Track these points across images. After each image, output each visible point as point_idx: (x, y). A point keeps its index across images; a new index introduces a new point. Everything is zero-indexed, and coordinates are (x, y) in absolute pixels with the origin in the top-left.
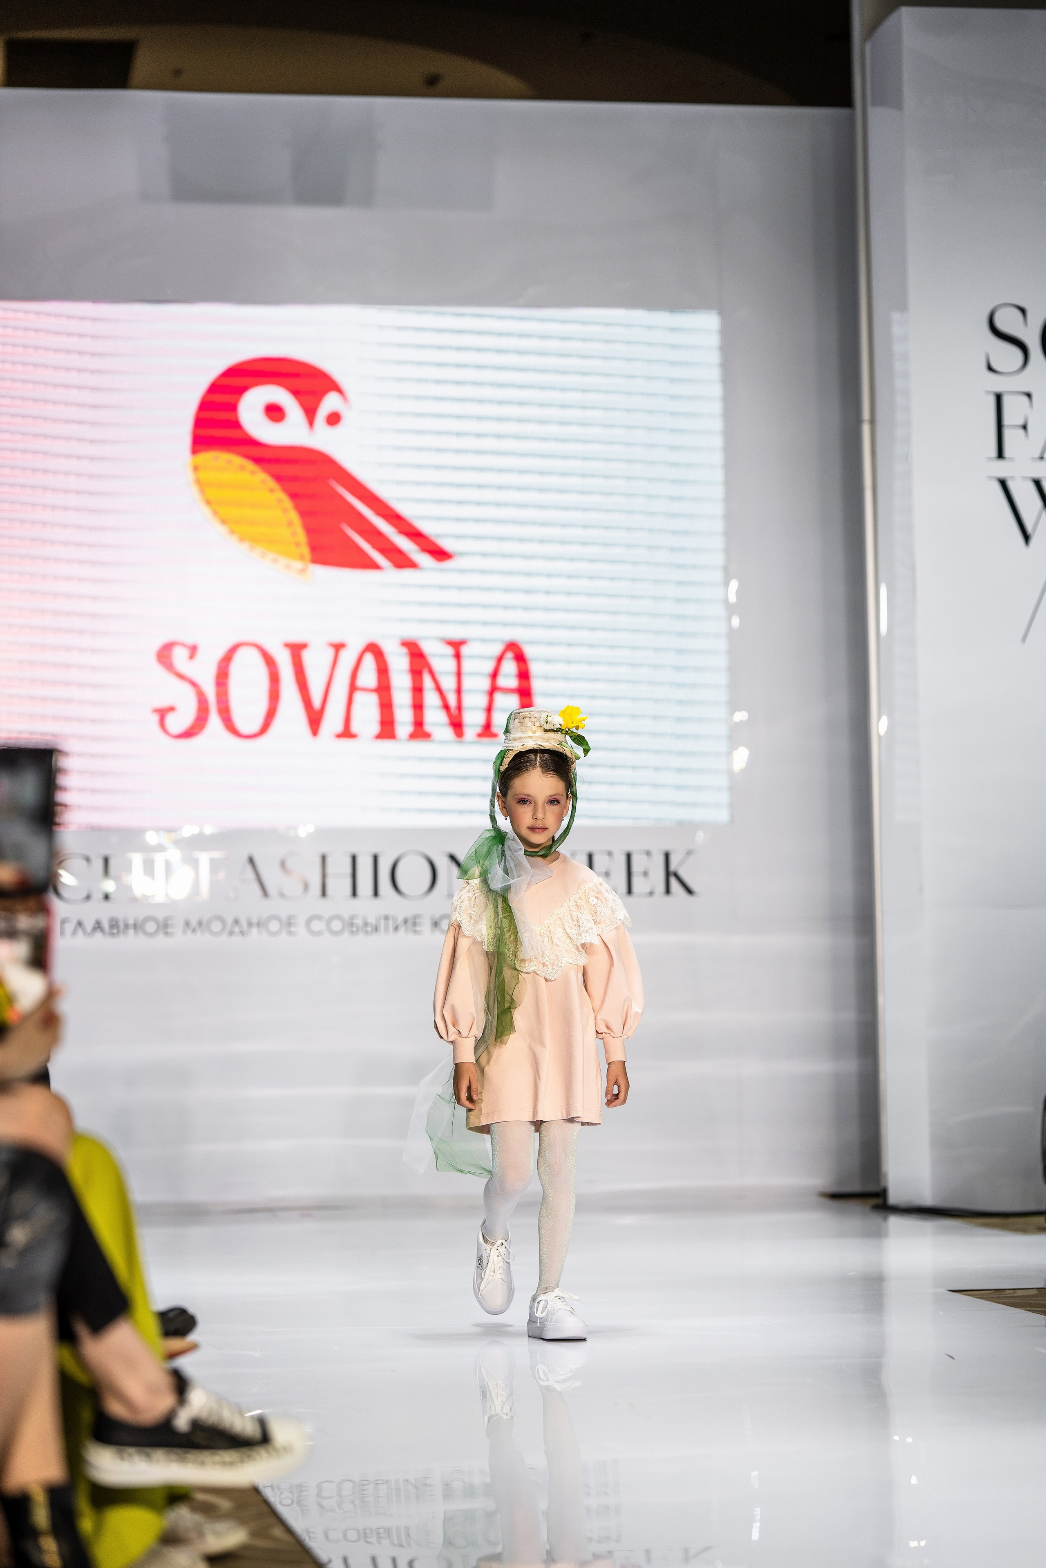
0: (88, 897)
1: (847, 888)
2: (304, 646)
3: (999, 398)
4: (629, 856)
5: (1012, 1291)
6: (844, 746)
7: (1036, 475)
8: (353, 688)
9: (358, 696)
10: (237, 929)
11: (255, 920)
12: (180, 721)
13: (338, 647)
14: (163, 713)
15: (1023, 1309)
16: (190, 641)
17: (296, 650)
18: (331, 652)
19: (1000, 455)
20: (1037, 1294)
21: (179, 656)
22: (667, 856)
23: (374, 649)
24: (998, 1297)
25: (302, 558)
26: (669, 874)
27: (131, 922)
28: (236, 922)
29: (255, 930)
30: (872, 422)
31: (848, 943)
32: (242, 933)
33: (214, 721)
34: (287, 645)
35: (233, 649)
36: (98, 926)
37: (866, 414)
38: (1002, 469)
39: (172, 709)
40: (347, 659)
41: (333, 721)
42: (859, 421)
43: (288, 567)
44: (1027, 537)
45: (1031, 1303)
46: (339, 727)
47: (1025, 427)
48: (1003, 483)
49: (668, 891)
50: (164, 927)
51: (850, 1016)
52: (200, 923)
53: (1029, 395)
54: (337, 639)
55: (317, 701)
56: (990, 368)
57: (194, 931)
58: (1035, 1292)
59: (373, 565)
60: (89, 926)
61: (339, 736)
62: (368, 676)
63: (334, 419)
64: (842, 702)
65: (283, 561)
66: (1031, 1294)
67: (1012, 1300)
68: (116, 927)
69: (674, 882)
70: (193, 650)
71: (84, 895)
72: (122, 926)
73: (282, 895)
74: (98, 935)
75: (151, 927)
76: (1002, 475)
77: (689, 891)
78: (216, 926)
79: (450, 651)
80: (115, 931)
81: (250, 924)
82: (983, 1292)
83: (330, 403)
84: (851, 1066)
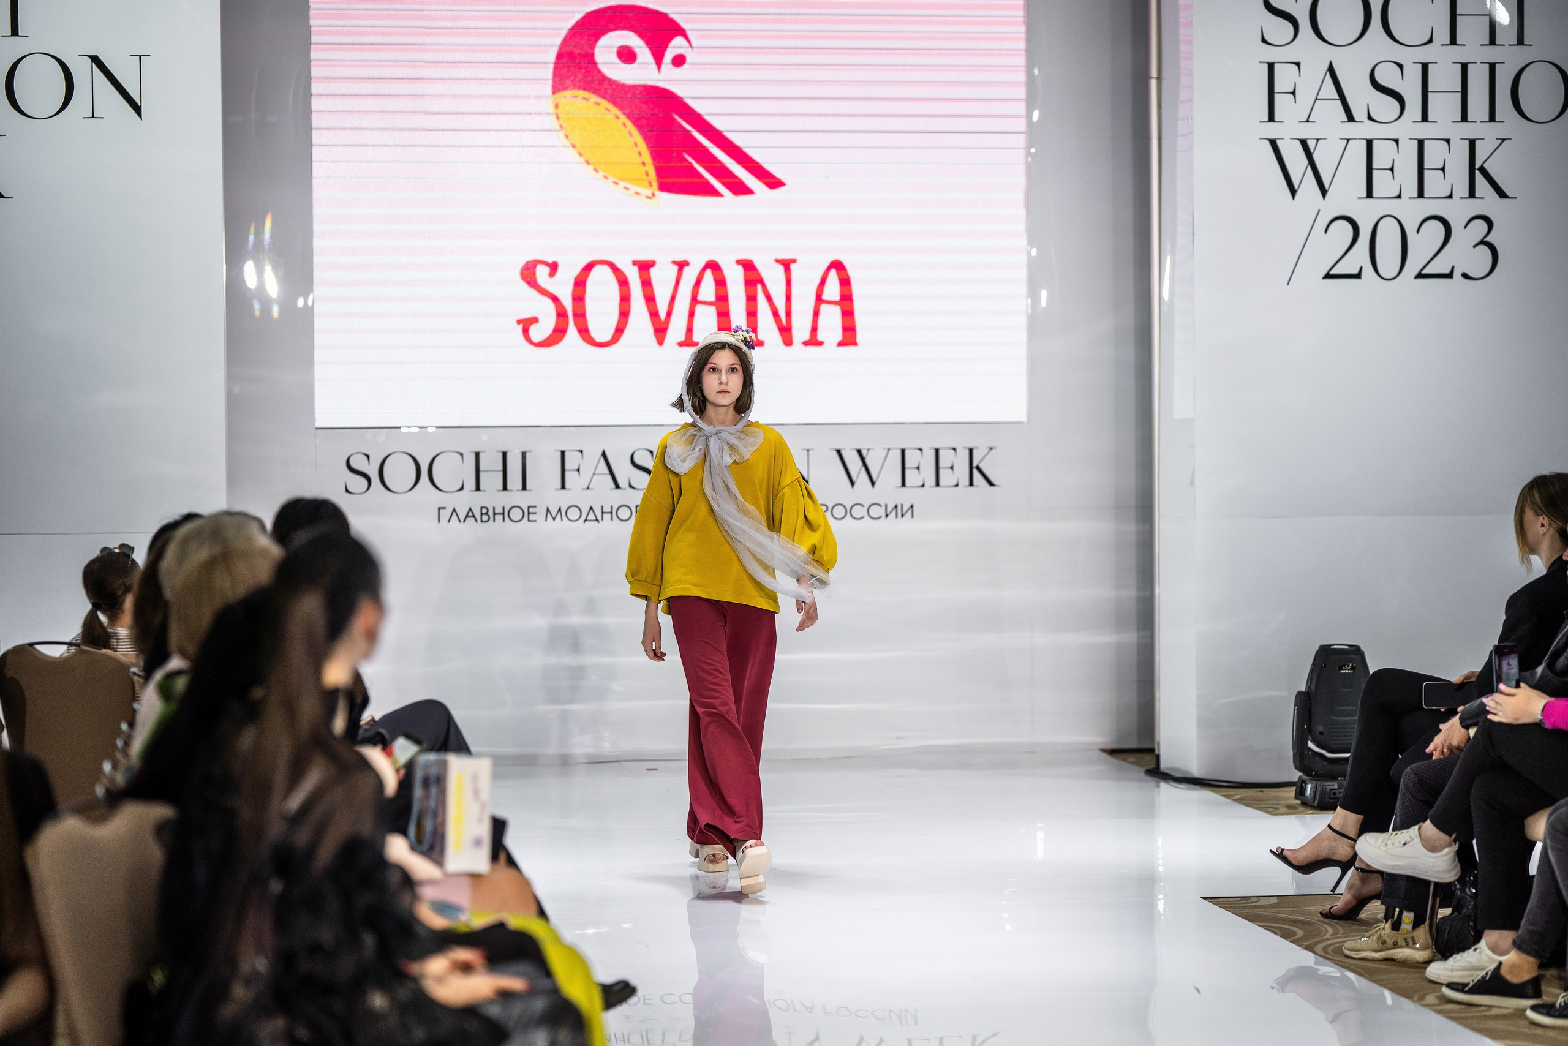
0: (462, 488)
1: (1130, 480)
2: (652, 264)
3: (1271, 67)
4: (937, 451)
5: (1256, 899)
6: (1129, 354)
7: (1303, 137)
8: (694, 300)
9: (699, 308)
10: (591, 516)
11: (607, 509)
12: (541, 331)
13: (682, 265)
14: (526, 324)
15: (1263, 924)
16: (550, 261)
17: (645, 267)
18: (675, 268)
19: (1271, 118)
20: (1277, 903)
21: (542, 272)
22: (971, 451)
23: (713, 266)
24: (1243, 907)
25: (650, 184)
26: (973, 468)
27: (499, 510)
28: (591, 508)
29: (607, 517)
30: (1159, 78)
31: (1131, 528)
32: (597, 520)
33: (572, 331)
34: (635, 263)
35: (589, 267)
36: (470, 514)
37: (1154, 73)
38: (1272, 130)
39: (535, 320)
40: (690, 275)
41: (676, 330)
42: (1147, 77)
43: (638, 193)
44: (1293, 192)
45: (1270, 916)
46: (682, 337)
47: (1293, 93)
48: (1273, 143)
49: (971, 484)
50: (528, 513)
51: (1130, 593)
52: (560, 510)
53: (1298, 64)
54: (679, 258)
55: (663, 315)
56: (1264, 41)
57: (554, 519)
58: (1275, 900)
59: (713, 192)
60: (462, 514)
61: (681, 344)
62: (708, 291)
63: (679, 61)
64: (1128, 316)
65: (634, 188)
66: (1271, 903)
67: (1255, 912)
68: (486, 515)
69: (976, 474)
70: (554, 267)
71: (460, 486)
72: (491, 513)
73: (631, 486)
74: (470, 520)
75: (516, 514)
76: (1272, 137)
77: (991, 484)
78: (574, 514)
79: (781, 269)
80: (485, 518)
81: (603, 513)
82: (1231, 899)
83: (677, 46)
84: (1131, 637)
